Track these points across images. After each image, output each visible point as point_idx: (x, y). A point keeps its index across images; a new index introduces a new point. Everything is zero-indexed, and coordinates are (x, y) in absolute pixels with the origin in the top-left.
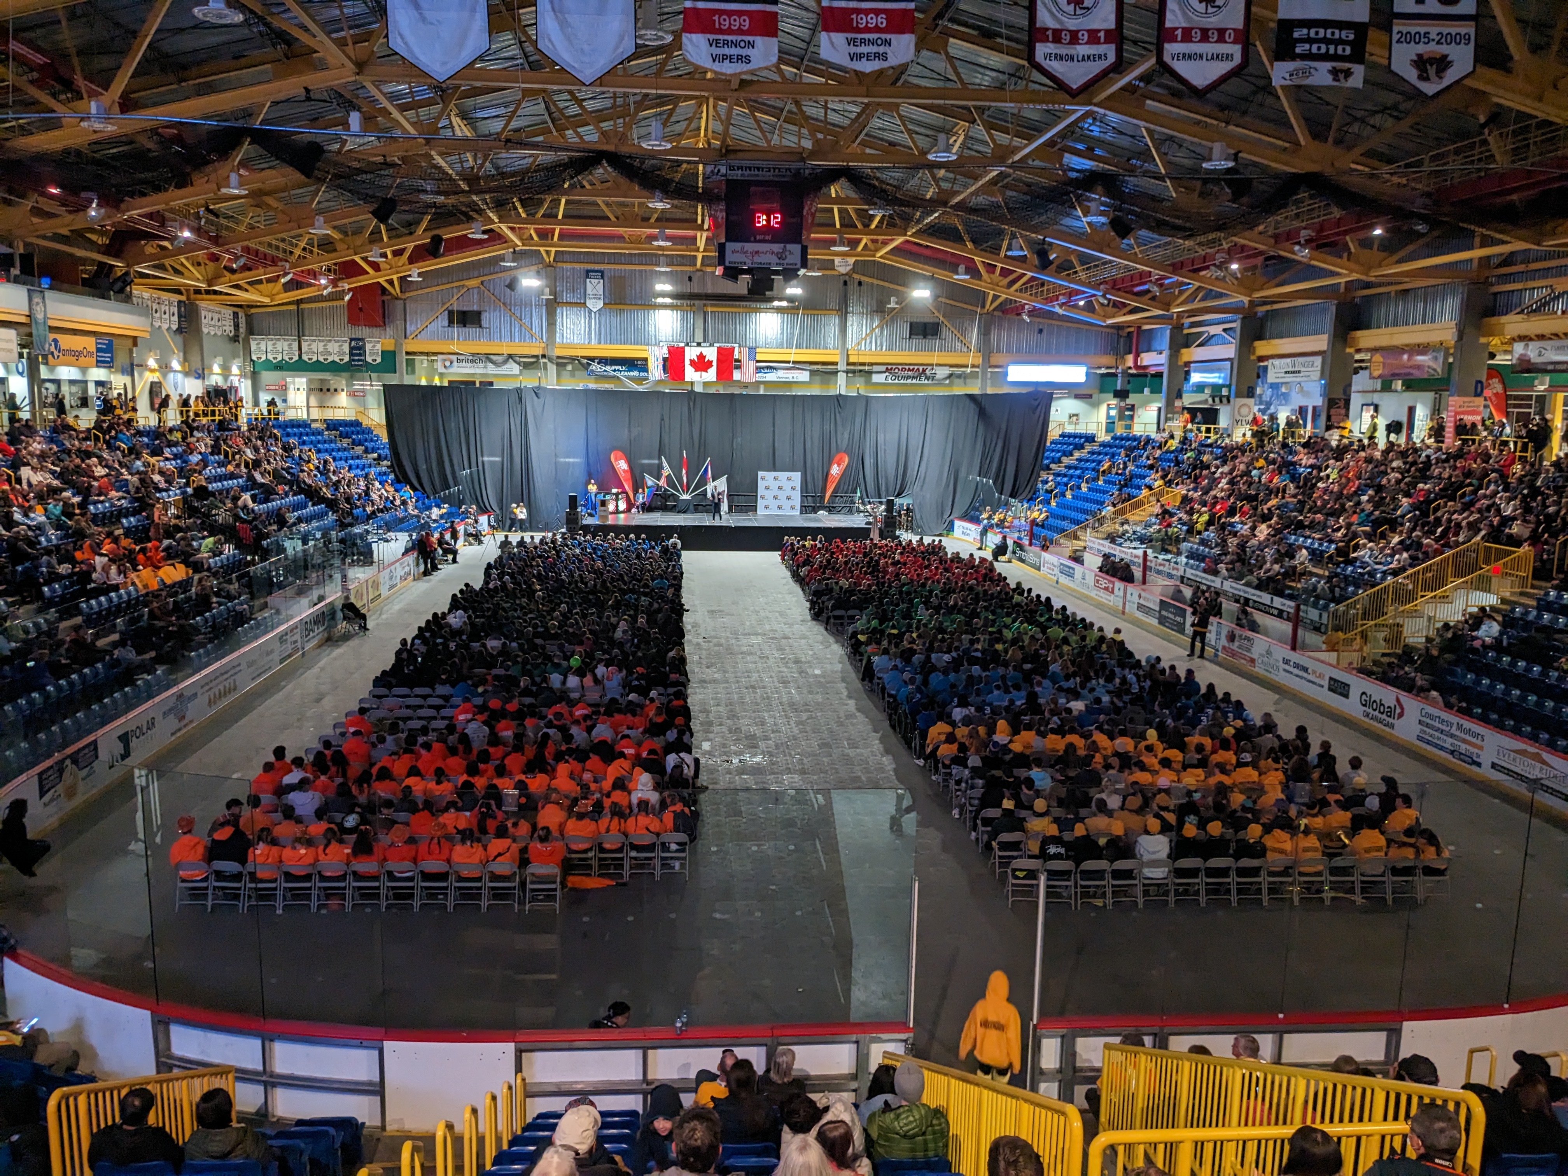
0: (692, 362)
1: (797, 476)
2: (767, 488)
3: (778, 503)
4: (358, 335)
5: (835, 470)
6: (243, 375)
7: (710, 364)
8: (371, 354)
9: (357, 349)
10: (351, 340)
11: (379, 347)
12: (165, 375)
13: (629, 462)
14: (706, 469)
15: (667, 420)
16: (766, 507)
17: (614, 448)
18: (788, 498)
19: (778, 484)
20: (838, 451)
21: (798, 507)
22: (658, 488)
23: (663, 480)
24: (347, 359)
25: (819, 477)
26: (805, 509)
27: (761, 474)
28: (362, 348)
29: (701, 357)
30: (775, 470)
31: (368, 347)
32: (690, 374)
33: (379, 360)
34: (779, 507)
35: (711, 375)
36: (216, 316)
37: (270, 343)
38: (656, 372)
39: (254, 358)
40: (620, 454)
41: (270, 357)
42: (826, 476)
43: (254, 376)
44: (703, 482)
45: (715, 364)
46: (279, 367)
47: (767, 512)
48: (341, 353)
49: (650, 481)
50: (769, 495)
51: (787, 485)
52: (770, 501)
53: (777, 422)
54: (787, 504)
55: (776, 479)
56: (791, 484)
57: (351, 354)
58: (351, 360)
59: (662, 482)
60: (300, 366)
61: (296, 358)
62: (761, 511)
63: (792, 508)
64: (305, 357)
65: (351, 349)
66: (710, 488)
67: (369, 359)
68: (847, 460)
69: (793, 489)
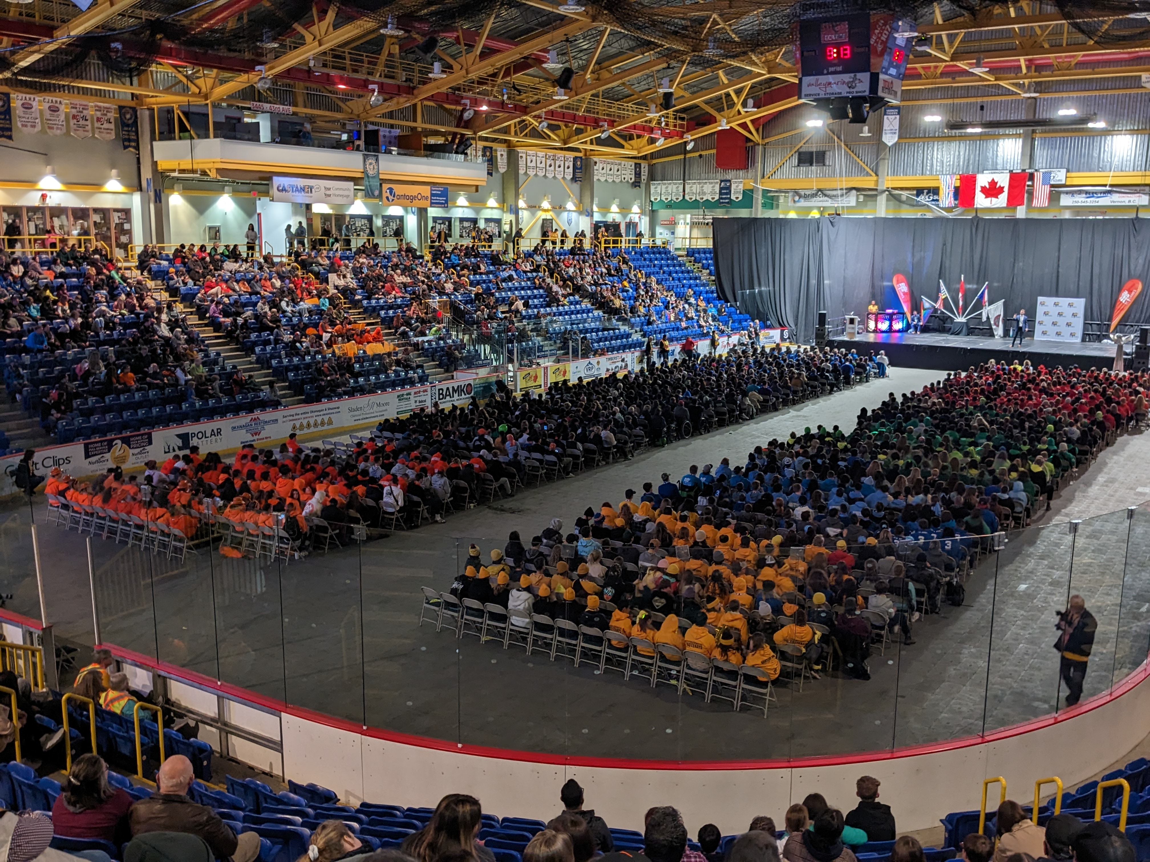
0: (984, 190)
1: (1080, 304)
2: (1046, 314)
3: (1056, 329)
4: (728, 177)
5: (1125, 297)
6: (643, 213)
7: (1001, 190)
8: (735, 193)
9: (725, 190)
10: (721, 181)
11: (741, 187)
12: (558, 215)
13: (910, 286)
14: (983, 293)
15: (949, 245)
16: (1044, 333)
17: (896, 272)
18: (1068, 325)
19: (1059, 309)
20: (1130, 277)
21: (1079, 334)
22: (936, 310)
23: (940, 302)
24: (717, 197)
25: (1106, 302)
26: (1086, 337)
27: (1040, 299)
28: (729, 188)
29: (993, 183)
30: (1057, 295)
31: (733, 187)
32: (981, 201)
33: (741, 198)
34: (1058, 334)
35: (1002, 200)
36: (616, 167)
37: (664, 187)
38: (947, 199)
39: (652, 199)
40: (901, 277)
41: (663, 198)
42: (1114, 302)
43: (653, 214)
44: (979, 306)
45: (1006, 190)
46: (670, 206)
47: (1044, 338)
48: (713, 193)
49: (927, 303)
50: (1047, 321)
51: (1068, 312)
52: (1048, 326)
53: (1064, 247)
54: (1067, 331)
55: (1056, 304)
56: (1073, 310)
57: (721, 193)
58: (720, 198)
59: (939, 305)
60: (684, 205)
61: (681, 198)
62: (1038, 336)
63: (1072, 335)
64: (687, 198)
65: (721, 189)
66: (984, 312)
67: (733, 197)
68: (1140, 287)
69: (1075, 315)
